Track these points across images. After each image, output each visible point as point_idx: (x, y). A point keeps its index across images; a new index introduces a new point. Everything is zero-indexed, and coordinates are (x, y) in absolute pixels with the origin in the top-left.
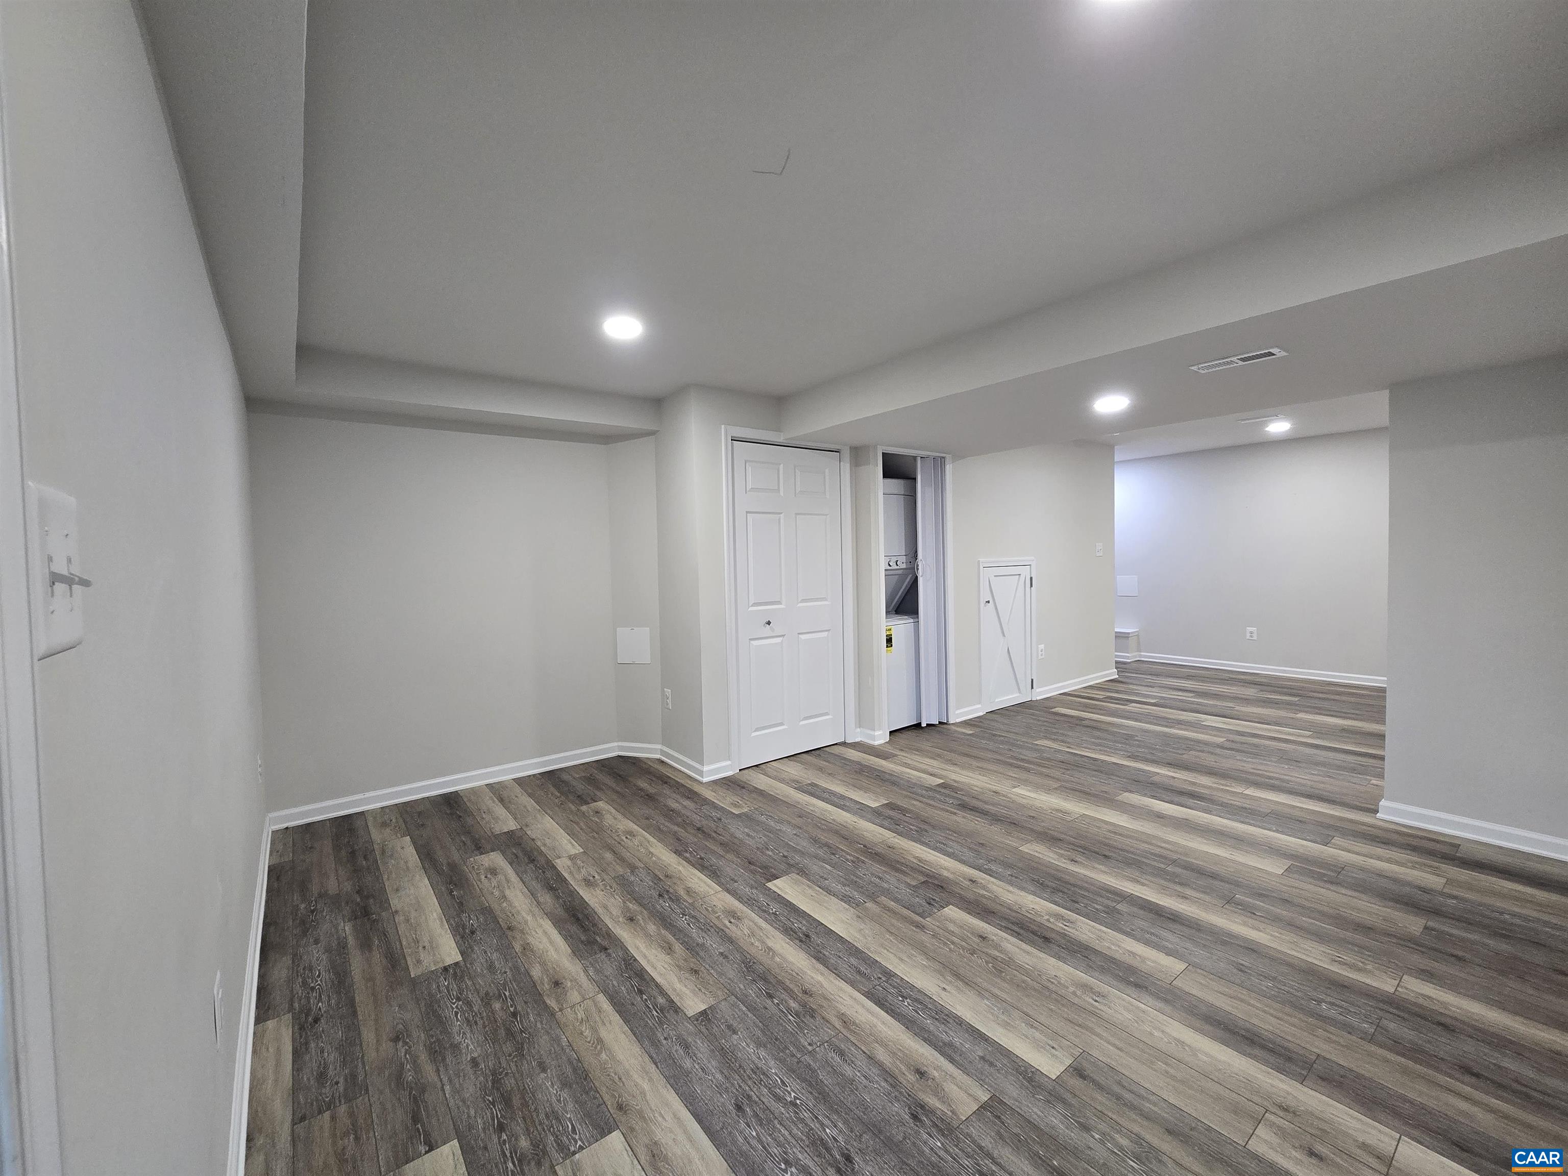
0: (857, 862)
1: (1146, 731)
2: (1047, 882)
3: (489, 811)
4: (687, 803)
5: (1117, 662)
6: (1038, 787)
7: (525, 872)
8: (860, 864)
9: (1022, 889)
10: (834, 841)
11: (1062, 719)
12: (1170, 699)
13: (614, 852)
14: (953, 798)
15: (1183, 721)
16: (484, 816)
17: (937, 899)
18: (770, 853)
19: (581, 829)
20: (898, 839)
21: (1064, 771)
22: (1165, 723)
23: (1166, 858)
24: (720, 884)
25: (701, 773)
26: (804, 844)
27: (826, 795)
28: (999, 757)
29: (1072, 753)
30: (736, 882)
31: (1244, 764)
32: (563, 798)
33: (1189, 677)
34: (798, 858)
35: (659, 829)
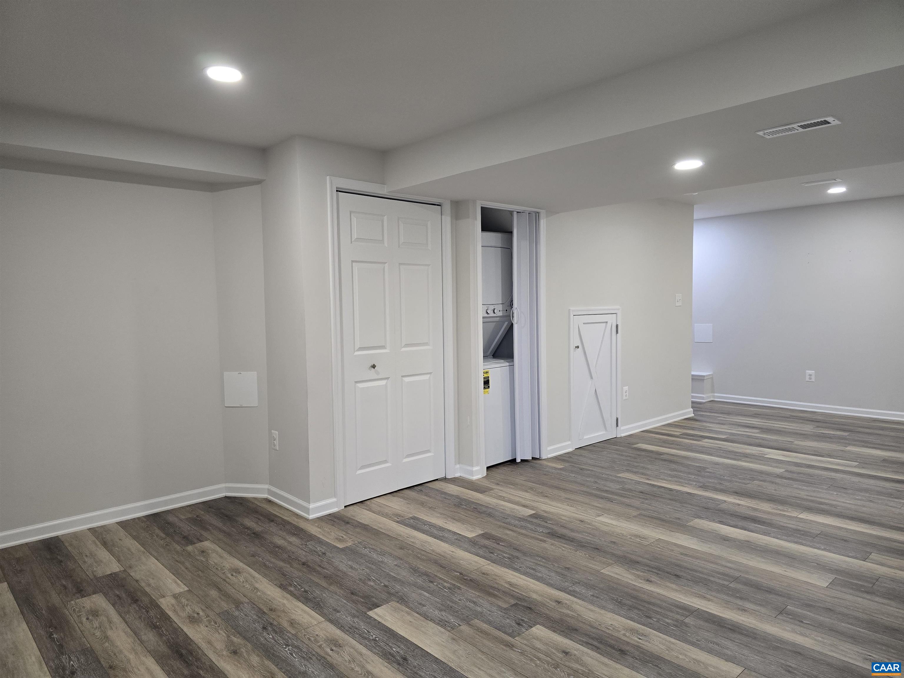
0: (452, 589)
1: (717, 464)
2: (624, 601)
3: (92, 555)
4: (293, 539)
5: (693, 402)
6: (619, 515)
7: (128, 612)
8: (456, 590)
9: (603, 608)
10: (433, 569)
11: (643, 453)
12: (739, 435)
13: (219, 589)
14: (544, 527)
15: (749, 454)
16: (86, 560)
17: (526, 620)
18: (372, 584)
19: (186, 569)
20: (492, 566)
21: (643, 500)
22: (733, 457)
23: (727, 575)
24: (322, 615)
25: (307, 511)
26: (404, 574)
27: (426, 528)
28: (585, 489)
29: (651, 484)
30: (338, 612)
31: (799, 492)
32: (168, 539)
33: (756, 415)
34: (398, 587)
35: (265, 565)
